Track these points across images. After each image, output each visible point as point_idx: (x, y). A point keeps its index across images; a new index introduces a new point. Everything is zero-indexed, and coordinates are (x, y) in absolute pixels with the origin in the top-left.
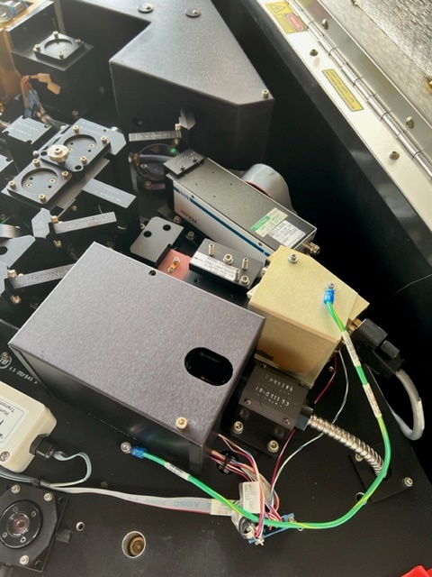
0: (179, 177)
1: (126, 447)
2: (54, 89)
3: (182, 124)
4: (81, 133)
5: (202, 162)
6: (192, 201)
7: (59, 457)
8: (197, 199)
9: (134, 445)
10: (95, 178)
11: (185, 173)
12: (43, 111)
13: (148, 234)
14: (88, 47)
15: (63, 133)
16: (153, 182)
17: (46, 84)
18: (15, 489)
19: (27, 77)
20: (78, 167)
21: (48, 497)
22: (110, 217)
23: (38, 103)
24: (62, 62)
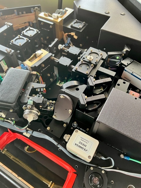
0: (126, 66)
1: (122, 156)
2: (76, 37)
4: (92, 52)
5: (133, 62)
6: (131, 74)
7: (103, 158)
8: (134, 74)
9: (125, 155)
10: (101, 66)
11: (128, 65)
12: (72, 44)
13: (119, 85)
14: (87, 24)
15: (86, 51)
17: (73, 36)
18: (92, 168)
19: (67, 34)
20: (96, 63)
21: (103, 172)
22: (109, 79)
23: (71, 42)
24: (80, 29)
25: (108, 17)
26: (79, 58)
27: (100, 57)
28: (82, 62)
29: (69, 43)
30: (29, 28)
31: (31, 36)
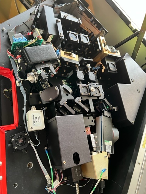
0: (104, 115)
1: (46, 148)
2: (103, 71)
3: (115, 108)
4: (99, 88)
5: (110, 118)
6: (101, 122)
7: (37, 138)
8: (102, 123)
9: (47, 149)
10: (92, 100)
11: (106, 116)
12: (96, 72)
13: (88, 118)
14: (117, 72)
15: (96, 84)
16: (98, 107)
17: (103, 69)
18: (26, 134)
19: (101, 64)
20: (92, 95)
21: (29, 142)
22: (87, 110)
23: (98, 70)
24: (110, 70)
25: (130, 83)
26: (89, 83)
27: (99, 95)
28: (87, 86)
29: (96, 69)
30: (87, 36)
31: (82, 41)
